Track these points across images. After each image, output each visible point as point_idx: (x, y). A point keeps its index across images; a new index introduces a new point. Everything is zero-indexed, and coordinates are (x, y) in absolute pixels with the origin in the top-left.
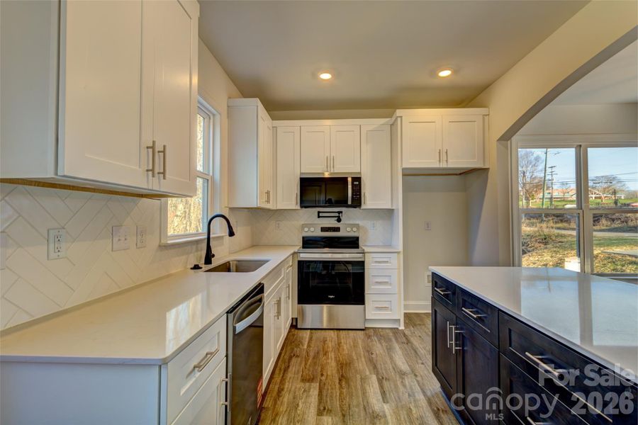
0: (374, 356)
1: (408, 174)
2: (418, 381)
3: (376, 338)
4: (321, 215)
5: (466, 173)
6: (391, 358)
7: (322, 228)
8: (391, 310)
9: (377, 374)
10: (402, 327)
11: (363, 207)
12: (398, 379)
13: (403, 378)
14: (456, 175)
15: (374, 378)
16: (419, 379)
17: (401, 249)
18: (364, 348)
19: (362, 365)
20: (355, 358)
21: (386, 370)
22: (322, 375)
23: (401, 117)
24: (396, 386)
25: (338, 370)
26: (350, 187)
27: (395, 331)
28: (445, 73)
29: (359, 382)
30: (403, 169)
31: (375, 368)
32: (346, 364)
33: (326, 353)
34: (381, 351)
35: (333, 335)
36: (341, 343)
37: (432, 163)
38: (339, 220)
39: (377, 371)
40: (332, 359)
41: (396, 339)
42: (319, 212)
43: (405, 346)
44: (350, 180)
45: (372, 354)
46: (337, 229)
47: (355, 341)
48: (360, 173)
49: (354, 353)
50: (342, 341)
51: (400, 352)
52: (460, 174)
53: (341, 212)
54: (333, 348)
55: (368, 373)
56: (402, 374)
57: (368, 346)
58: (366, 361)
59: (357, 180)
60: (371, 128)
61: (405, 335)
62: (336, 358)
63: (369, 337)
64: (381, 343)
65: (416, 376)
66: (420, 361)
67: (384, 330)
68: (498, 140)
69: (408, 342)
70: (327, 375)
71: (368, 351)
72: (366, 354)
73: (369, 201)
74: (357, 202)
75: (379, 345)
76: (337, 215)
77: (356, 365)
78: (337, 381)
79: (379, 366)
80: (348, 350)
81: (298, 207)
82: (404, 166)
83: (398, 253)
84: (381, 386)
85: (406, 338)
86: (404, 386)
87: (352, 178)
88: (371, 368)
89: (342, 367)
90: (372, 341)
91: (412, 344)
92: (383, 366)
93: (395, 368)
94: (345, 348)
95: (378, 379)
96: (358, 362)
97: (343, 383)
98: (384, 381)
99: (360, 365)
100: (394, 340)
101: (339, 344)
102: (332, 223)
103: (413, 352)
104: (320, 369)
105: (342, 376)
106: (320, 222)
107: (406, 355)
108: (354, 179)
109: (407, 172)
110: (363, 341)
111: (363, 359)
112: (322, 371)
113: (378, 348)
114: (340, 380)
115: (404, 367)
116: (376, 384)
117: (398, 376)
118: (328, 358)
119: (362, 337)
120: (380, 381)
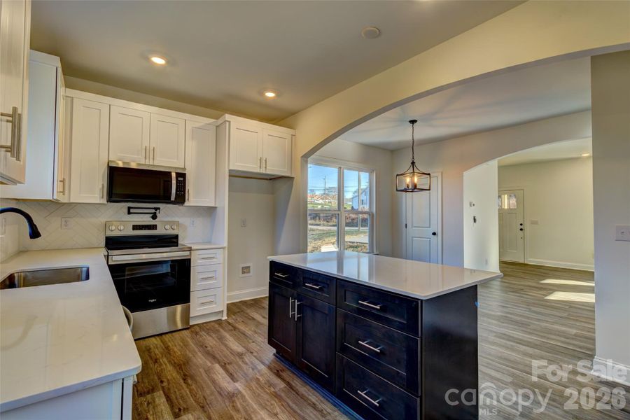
0: (209, 348)
1: (233, 175)
2: (255, 357)
3: (203, 333)
4: (132, 211)
5: (274, 179)
6: (226, 346)
7: (134, 226)
8: (216, 303)
9: (219, 362)
10: (225, 318)
11: (186, 204)
12: (238, 360)
13: (243, 358)
14: (267, 179)
15: (217, 366)
16: (255, 354)
17: (225, 245)
18: (196, 344)
19: (200, 360)
20: (191, 355)
21: (225, 357)
22: (162, 382)
23: (230, 122)
24: (240, 367)
25: (177, 372)
26: (174, 182)
27: (219, 322)
28: (270, 95)
29: (204, 375)
30: (230, 171)
31: (214, 358)
32: (184, 364)
33: (156, 361)
34: (214, 342)
35: (155, 342)
36: (169, 346)
37: (254, 168)
38: (154, 217)
39: (218, 360)
40: (166, 364)
41: (223, 329)
42: (129, 208)
43: (234, 332)
44: (174, 175)
45: (206, 347)
46: (154, 227)
47: (183, 340)
48: (185, 169)
49: (188, 352)
50: (169, 344)
51: (231, 339)
52: (271, 179)
53: (159, 209)
54: (162, 354)
55: (209, 364)
56: (240, 355)
57: (200, 342)
58: (203, 355)
59: (182, 176)
60: (197, 125)
61: (229, 324)
62: (170, 362)
63: (197, 333)
64: (211, 336)
65: (252, 353)
66: (250, 341)
67: (209, 324)
68: (302, 157)
69: (235, 328)
70: (168, 380)
71: (202, 346)
72: (201, 349)
73: (192, 199)
74: (181, 199)
75: (210, 338)
76: (153, 211)
77: (195, 360)
78: (182, 381)
79: (217, 356)
80: (179, 350)
81: (105, 201)
82: (231, 168)
83: (223, 248)
84: (227, 371)
85: (233, 326)
86: (246, 364)
87: (177, 173)
88: (210, 359)
89: (181, 368)
90: (201, 336)
91: (238, 329)
92: (220, 354)
93: (232, 352)
94: (176, 349)
95: (222, 366)
96: (197, 359)
97: (189, 381)
98: (227, 366)
99: (199, 360)
100: (221, 330)
101: (167, 348)
102: (146, 220)
103: (242, 335)
104: (156, 378)
105: (185, 375)
106: (130, 219)
107: (238, 339)
108: (178, 175)
109: (233, 174)
110: (192, 338)
111: (200, 354)
112: (159, 379)
113: (210, 341)
114: (184, 380)
115: (239, 349)
116: (221, 371)
117: (237, 358)
118: (161, 365)
119: (189, 335)
120: (224, 367)
